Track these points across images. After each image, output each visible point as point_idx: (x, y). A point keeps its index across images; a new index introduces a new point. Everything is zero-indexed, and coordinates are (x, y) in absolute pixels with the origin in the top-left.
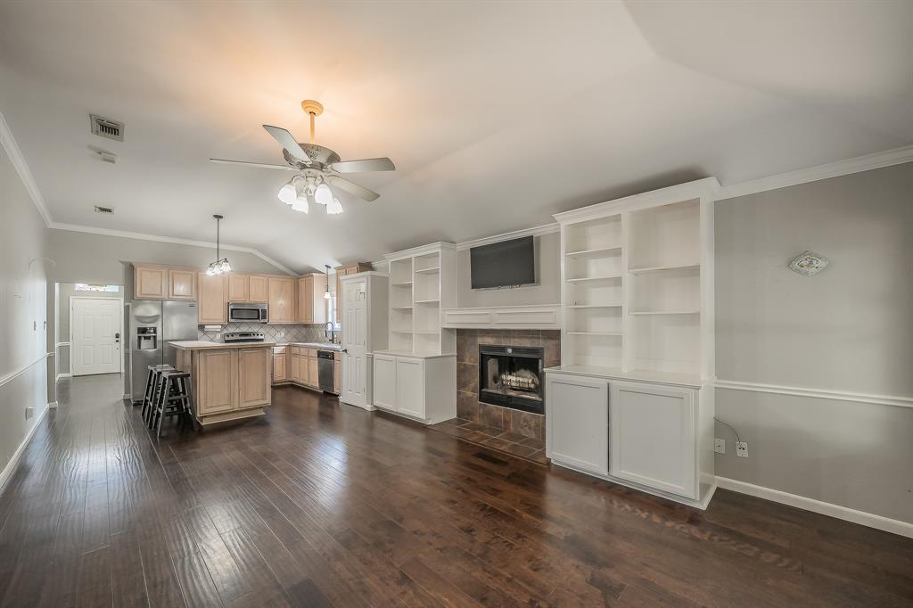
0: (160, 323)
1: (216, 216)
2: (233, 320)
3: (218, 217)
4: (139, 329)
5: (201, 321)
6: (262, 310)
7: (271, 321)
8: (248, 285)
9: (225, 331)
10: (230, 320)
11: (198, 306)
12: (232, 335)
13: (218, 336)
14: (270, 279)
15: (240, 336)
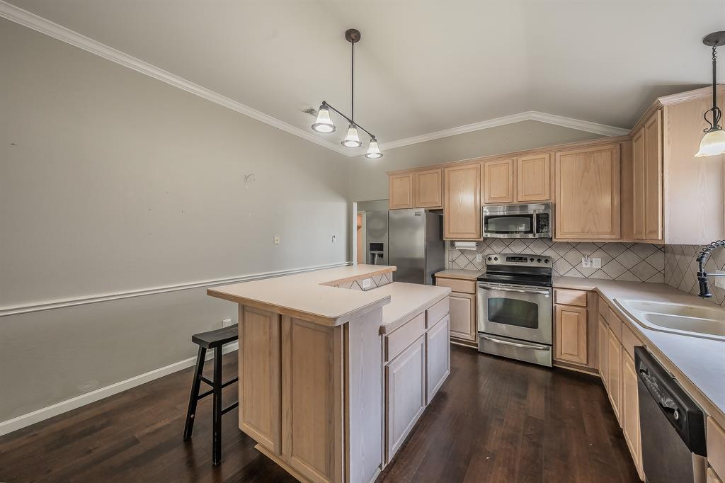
0: (386, 238)
2: (489, 235)
4: (372, 245)
5: (448, 235)
6: (538, 215)
7: (560, 236)
8: (515, 173)
9: (488, 251)
10: (484, 235)
11: (445, 215)
12: (496, 259)
13: (479, 258)
14: (558, 154)
15: (509, 259)
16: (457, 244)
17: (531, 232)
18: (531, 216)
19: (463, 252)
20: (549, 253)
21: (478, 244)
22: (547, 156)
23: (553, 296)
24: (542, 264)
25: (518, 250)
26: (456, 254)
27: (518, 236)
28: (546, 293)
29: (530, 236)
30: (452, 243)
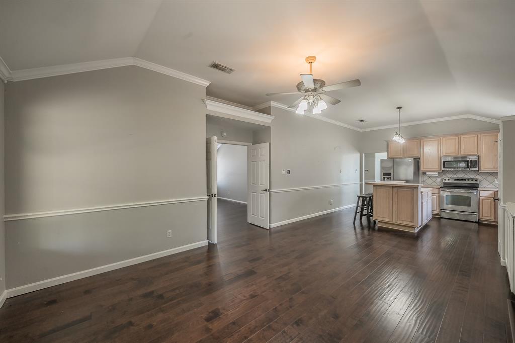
0: (392, 170)
1: (398, 108)
2: (445, 169)
3: (399, 108)
4: (384, 174)
5: (422, 169)
6: (471, 161)
7: (482, 169)
8: (459, 143)
9: (444, 177)
10: (443, 169)
11: (421, 161)
12: (449, 180)
13: (439, 180)
14: (482, 135)
15: (455, 180)
16: (427, 173)
17: (468, 168)
18: (468, 161)
19: (430, 177)
20: (477, 177)
21: (439, 173)
22: (476, 136)
23: (478, 194)
24: (474, 182)
25: (460, 176)
26: (425, 178)
27: (460, 169)
28: (475, 192)
29: (468, 169)
30: (424, 173)
